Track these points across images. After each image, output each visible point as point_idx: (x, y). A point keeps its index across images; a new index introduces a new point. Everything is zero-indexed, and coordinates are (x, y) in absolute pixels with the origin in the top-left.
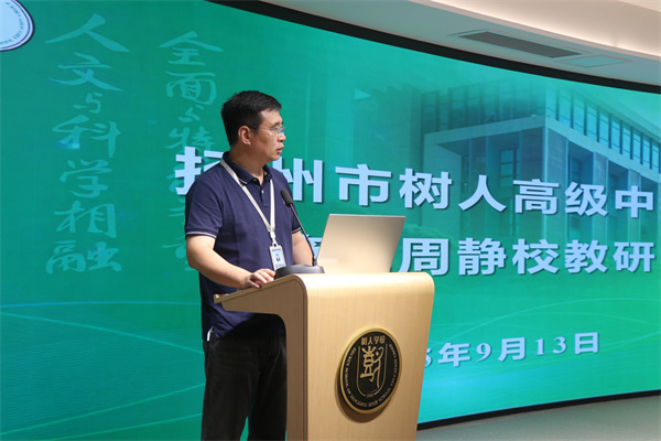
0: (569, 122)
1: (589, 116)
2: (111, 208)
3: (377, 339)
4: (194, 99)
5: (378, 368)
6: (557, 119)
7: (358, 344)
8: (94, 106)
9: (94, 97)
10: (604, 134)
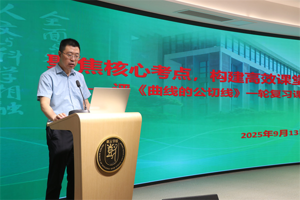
0: (231, 50)
1: (241, 47)
2: (18, 87)
3: (114, 141)
4: (57, 40)
5: (115, 153)
6: (226, 48)
7: (105, 143)
8: (10, 44)
9: (9, 40)
10: (248, 54)
